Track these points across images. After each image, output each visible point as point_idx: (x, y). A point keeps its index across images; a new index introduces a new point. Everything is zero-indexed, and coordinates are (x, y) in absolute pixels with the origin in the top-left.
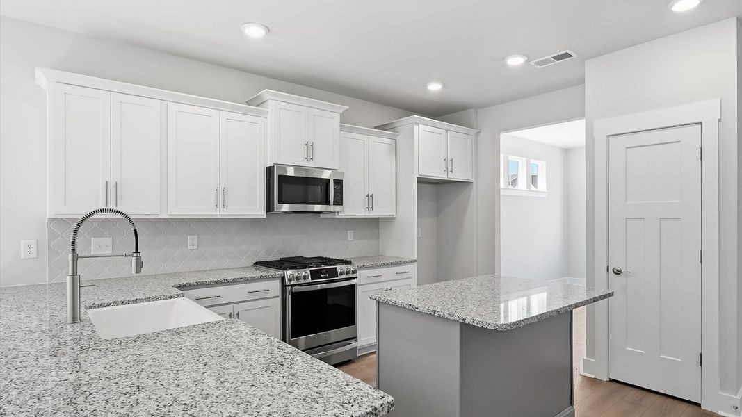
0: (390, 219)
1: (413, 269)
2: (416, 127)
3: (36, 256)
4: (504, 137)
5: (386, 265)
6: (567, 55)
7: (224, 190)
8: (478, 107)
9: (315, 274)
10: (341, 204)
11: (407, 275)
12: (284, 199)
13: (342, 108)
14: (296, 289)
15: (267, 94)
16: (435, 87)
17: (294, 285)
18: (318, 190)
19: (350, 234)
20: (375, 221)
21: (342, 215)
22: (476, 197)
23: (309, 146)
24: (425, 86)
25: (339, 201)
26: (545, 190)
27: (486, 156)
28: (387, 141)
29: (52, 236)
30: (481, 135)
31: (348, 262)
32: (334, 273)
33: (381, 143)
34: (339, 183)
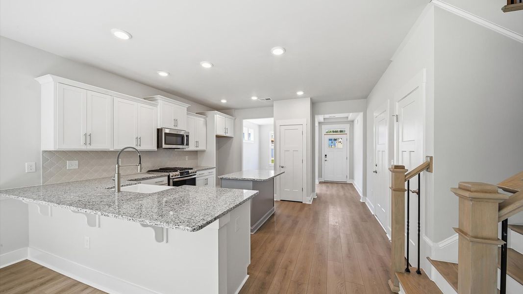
0: (203, 151)
1: (214, 170)
2: (215, 115)
3: (34, 170)
4: (245, 121)
5: (206, 169)
6: (269, 99)
7: (140, 138)
8: (235, 109)
9: (182, 174)
10: (188, 145)
11: (213, 173)
12: (167, 143)
13: (188, 105)
14: (175, 180)
15: (158, 97)
16: (224, 101)
17: (174, 179)
18: (179, 139)
19: (187, 157)
20: (196, 152)
21: (187, 149)
22: (235, 143)
23: (176, 120)
24: (220, 101)
25: (187, 144)
26: (253, 140)
27: (238, 128)
28: (203, 119)
29: (45, 160)
30: (236, 120)
31: (192, 169)
32: (188, 173)
33: (200, 120)
34: (187, 136)
